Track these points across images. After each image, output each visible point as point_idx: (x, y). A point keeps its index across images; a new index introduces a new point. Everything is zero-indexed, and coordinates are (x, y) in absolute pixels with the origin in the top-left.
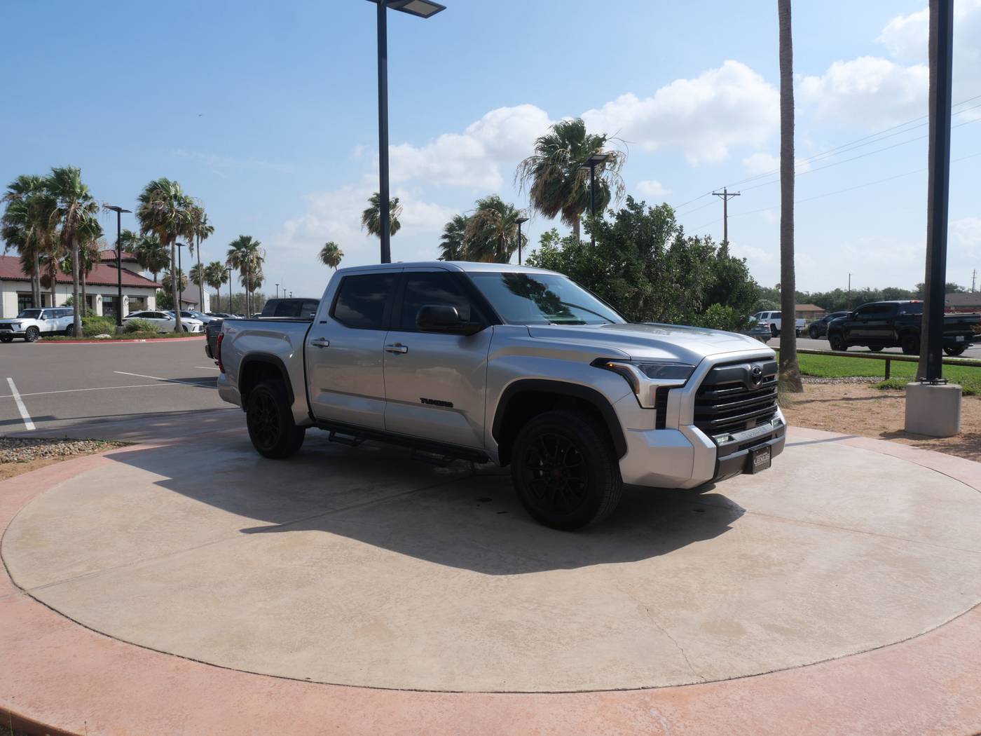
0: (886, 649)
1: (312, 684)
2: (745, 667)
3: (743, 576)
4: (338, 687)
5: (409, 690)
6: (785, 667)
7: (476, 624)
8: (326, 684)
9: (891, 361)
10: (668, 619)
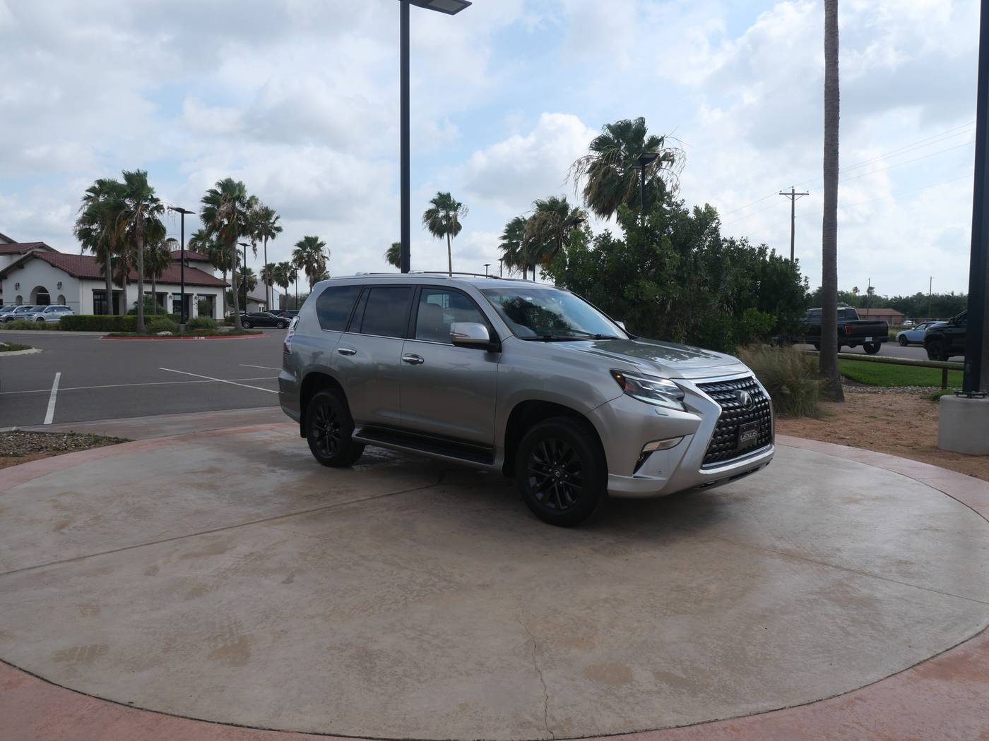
2: (608, 723)
3: (665, 611)
5: (226, 724)
6: (654, 727)
7: (342, 651)
8: (147, 710)
9: (949, 371)
10: (551, 658)
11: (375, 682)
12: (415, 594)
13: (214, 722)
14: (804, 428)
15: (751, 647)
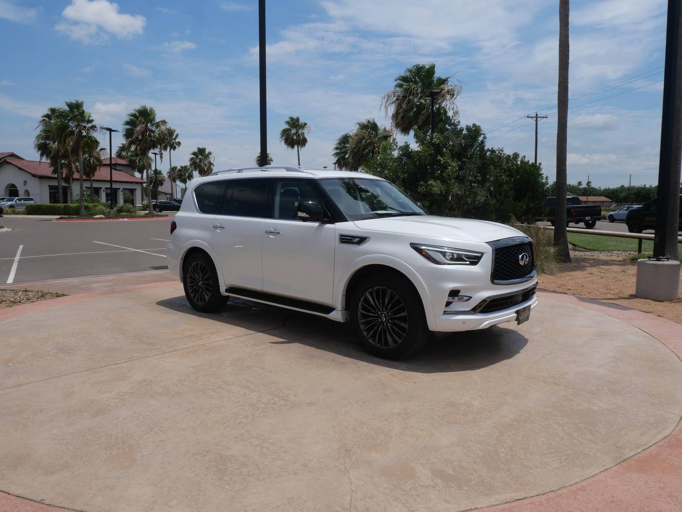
3: (441, 422)
7: (204, 457)
8: (54, 506)
9: (643, 240)
10: (357, 460)
11: (226, 481)
12: (261, 410)
14: (543, 282)
15: (503, 449)
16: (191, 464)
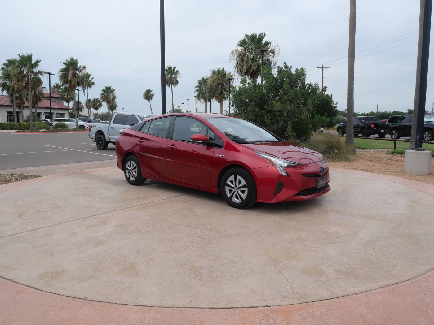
0: (400, 285)
1: (88, 301)
2: (324, 294)
3: (325, 243)
4: (101, 304)
5: (139, 306)
7: (183, 268)
8: (95, 301)
9: (397, 142)
10: (284, 266)
11: (205, 281)
12: (207, 240)
13: (133, 305)
15: (370, 257)
16: (176, 272)
